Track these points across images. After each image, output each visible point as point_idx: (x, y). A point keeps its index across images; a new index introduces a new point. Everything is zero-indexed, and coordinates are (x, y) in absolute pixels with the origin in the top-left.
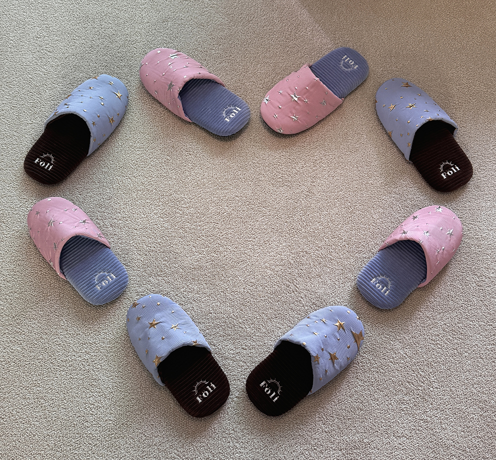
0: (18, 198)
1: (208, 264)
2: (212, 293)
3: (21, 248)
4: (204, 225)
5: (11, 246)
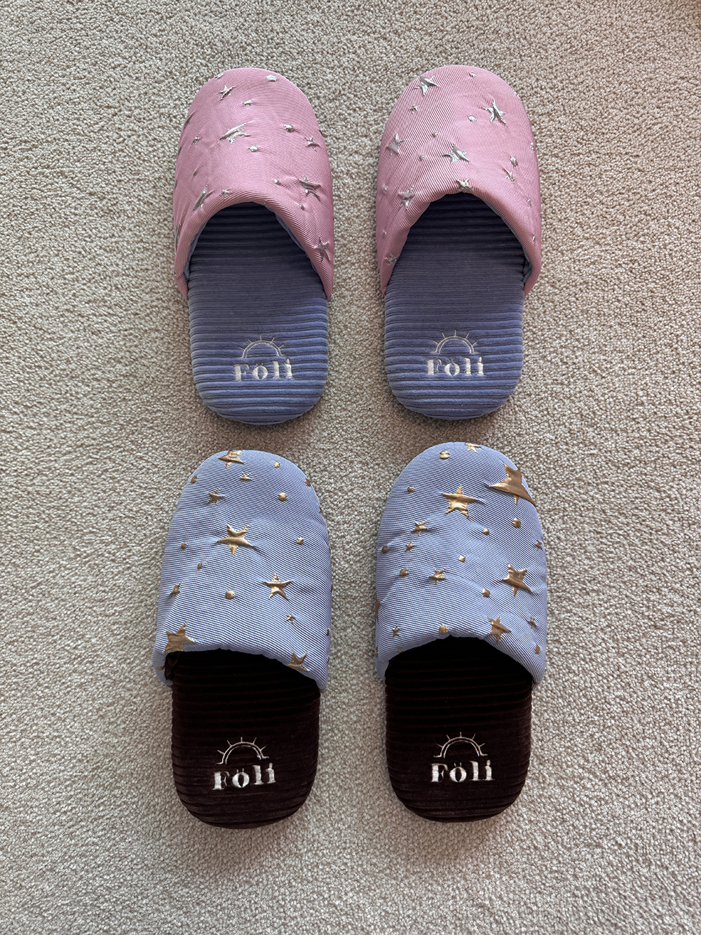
0: (93, 105)
1: (620, 270)
2: (639, 351)
3: (116, 242)
4: (601, 161)
5: (90, 237)
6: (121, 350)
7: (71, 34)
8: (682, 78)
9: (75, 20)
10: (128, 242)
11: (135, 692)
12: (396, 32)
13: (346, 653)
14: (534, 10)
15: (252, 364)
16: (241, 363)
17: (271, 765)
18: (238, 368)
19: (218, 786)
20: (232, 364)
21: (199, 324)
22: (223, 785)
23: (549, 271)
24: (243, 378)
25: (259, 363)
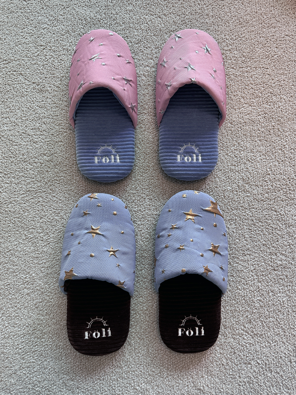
0: (34, 45)
1: (260, 117)
2: (268, 152)
3: (44, 104)
4: (252, 70)
5: (33, 101)
6: (46, 150)
7: (26, 14)
8: (287, 35)
9: (27, 8)
10: (49, 104)
11: (51, 297)
12: (165, 15)
13: (142, 281)
14: (224, 6)
15: (102, 156)
16: (97, 156)
17: (109, 329)
18: (96, 158)
19: (87, 338)
20: (94, 156)
21: (80, 139)
22: (89, 337)
23: (229, 117)
24: (98, 162)
25: (105, 156)
